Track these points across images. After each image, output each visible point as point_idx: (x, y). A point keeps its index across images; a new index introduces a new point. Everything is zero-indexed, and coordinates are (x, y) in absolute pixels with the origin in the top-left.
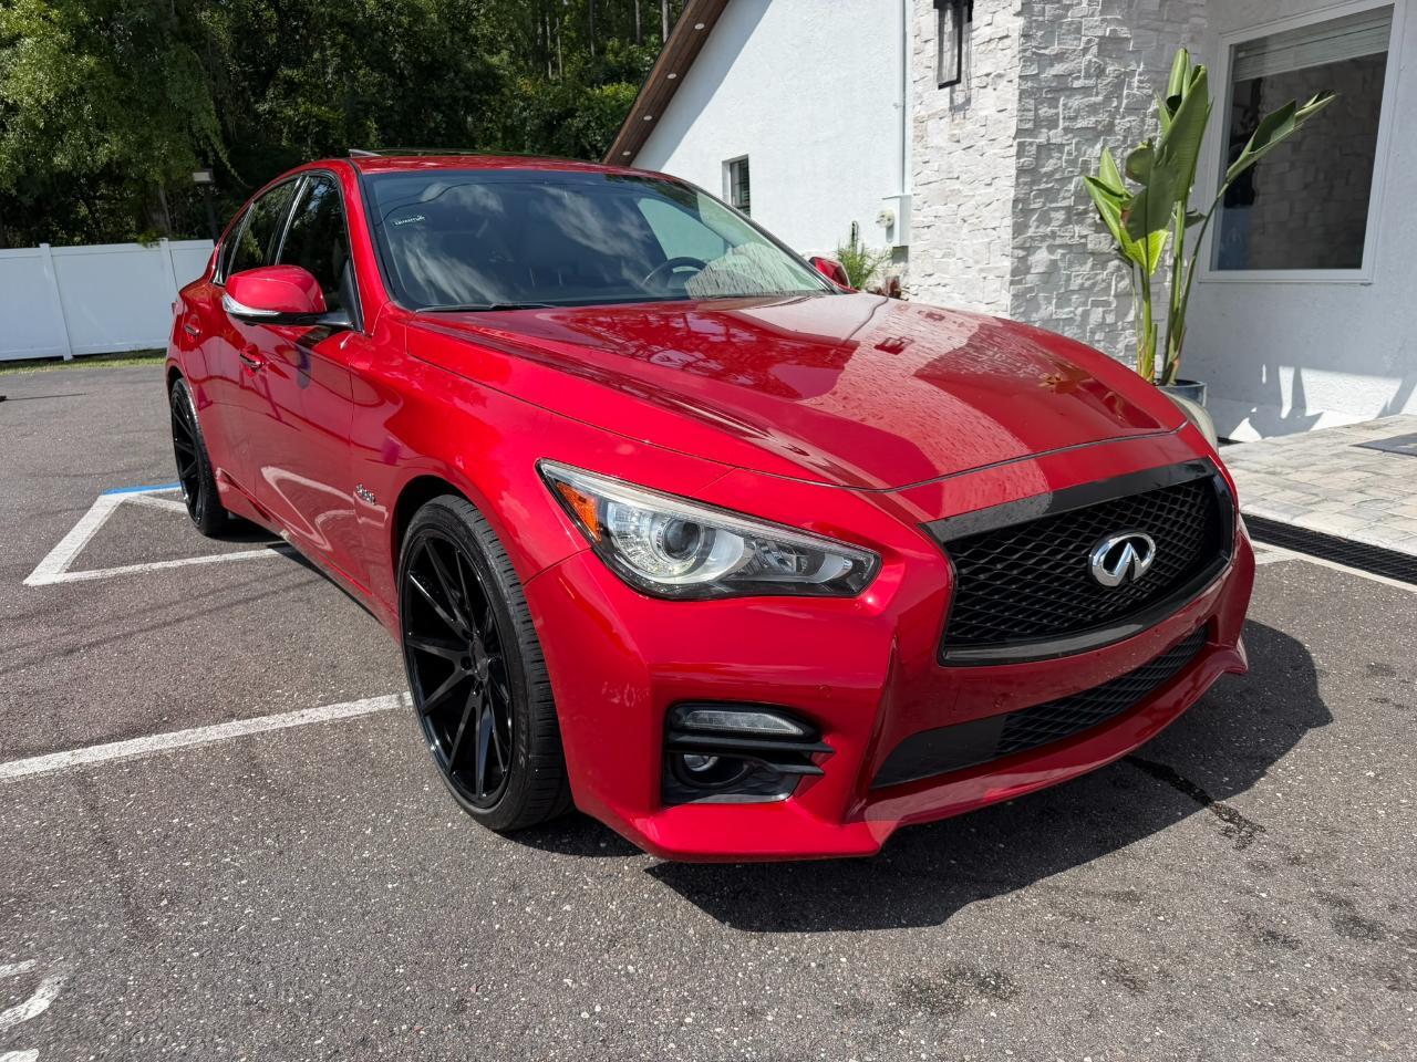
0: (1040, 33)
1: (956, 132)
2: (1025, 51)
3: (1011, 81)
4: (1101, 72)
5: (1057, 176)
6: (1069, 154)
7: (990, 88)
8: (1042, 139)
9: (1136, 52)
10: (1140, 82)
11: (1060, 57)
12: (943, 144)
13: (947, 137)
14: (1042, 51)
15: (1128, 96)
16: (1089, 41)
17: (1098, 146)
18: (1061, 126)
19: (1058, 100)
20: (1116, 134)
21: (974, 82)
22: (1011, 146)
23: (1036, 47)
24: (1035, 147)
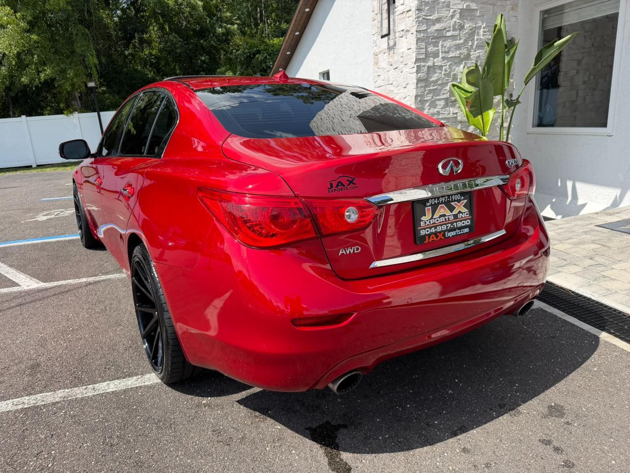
0: (427, 8)
1: (390, 60)
2: (418, 17)
3: (412, 34)
4: (462, 27)
5: (439, 82)
6: (446, 70)
7: (404, 38)
8: (430, 63)
9: (481, 16)
10: (484, 32)
11: (438, 20)
12: (386, 67)
13: (387, 63)
14: (428, 18)
15: (477, 40)
16: (455, 11)
17: (462, 66)
18: (440, 56)
19: (439, 42)
20: (471, 60)
21: (397, 34)
22: (414, 67)
23: (425, 15)
24: (426, 68)
